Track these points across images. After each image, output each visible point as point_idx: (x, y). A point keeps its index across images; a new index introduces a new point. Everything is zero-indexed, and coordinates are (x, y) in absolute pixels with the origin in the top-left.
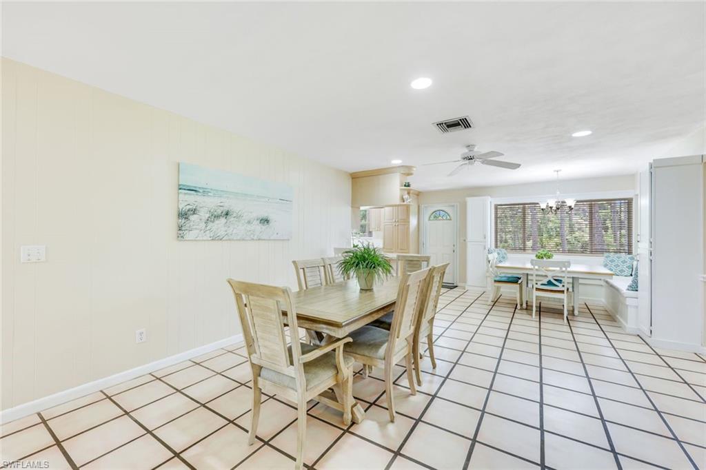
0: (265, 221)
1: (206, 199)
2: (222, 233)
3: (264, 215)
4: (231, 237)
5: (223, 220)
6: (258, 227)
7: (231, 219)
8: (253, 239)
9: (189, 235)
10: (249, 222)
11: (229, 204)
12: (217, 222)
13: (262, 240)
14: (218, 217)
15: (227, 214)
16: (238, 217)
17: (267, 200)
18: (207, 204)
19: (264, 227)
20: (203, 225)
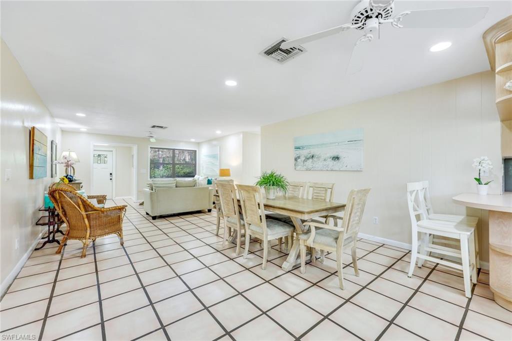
0: (337, 158)
1: (304, 151)
2: (310, 167)
3: (335, 154)
4: (315, 169)
5: (311, 160)
6: (331, 163)
7: (315, 159)
8: (328, 170)
9: (298, 168)
10: (325, 160)
11: (314, 151)
12: (308, 161)
13: (334, 171)
14: (308, 159)
15: (313, 157)
16: (319, 158)
17: (337, 144)
18: (304, 153)
19: (335, 162)
20: (302, 163)
